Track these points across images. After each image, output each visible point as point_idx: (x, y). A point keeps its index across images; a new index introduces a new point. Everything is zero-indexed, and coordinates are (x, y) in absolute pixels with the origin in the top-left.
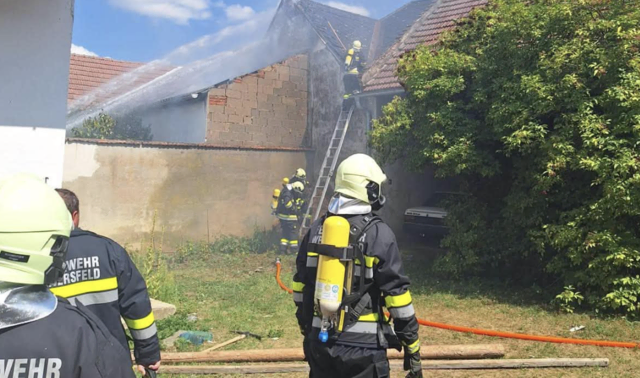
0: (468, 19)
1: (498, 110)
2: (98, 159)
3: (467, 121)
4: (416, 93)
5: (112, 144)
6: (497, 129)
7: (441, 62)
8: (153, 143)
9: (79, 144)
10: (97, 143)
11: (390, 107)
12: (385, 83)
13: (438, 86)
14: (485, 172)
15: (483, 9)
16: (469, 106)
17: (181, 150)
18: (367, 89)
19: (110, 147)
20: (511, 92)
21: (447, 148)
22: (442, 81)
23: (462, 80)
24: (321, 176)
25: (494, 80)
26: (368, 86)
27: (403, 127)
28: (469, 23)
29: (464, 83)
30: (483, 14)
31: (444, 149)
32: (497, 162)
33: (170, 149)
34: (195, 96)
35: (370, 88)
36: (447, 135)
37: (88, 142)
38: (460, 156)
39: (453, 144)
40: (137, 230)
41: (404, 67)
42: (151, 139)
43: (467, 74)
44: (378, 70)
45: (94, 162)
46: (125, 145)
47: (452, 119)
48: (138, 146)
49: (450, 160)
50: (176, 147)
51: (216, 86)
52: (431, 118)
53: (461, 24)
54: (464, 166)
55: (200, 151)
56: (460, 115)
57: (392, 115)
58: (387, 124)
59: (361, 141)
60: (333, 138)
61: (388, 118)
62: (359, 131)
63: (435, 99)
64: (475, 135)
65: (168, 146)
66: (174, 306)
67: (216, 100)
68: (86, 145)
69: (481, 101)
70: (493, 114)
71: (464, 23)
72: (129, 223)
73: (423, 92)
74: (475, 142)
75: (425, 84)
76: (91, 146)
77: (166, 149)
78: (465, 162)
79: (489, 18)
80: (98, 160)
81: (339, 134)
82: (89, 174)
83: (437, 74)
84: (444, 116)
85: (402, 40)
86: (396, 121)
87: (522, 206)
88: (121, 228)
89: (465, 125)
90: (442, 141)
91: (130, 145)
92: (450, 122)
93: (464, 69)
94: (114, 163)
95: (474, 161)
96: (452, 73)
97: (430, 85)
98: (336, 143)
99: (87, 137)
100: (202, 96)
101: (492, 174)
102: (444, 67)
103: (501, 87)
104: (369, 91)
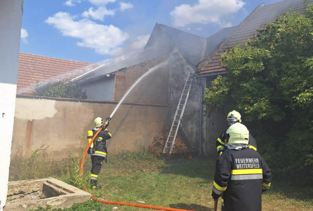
0: (266, 28)
1: (285, 81)
2: (56, 107)
3: (265, 88)
4: (234, 72)
5: (64, 100)
6: (286, 93)
7: (249, 53)
8: (86, 100)
9: (46, 100)
10: (56, 100)
11: (216, 82)
12: (211, 70)
13: (248, 68)
14: (277, 118)
15: (275, 23)
16: (267, 79)
17: (101, 104)
18: (201, 73)
19: (63, 102)
20: (294, 70)
21: (253, 104)
22: (250, 65)
23: (262, 64)
24: (174, 120)
25: (283, 64)
26: (202, 71)
27: (223, 92)
28: (266, 31)
29: (263, 66)
30: (275, 25)
31: (252, 105)
32: (284, 113)
33: (95, 104)
34: (108, 76)
35: (203, 72)
36: (253, 96)
37: (51, 99)
38: (261, 109)
39: (256, 102)
40: (77, 146)
41: (226, 58)
42: (86, 98)
43: (266, 61)
44: (207, 63)
45: (54, 109)
46: (71, 101)
47: (256, 87)
48: (78, 101)
49: (255, 111)
50: (98, 102)
51: (120, 70)
52: (243, 86)
53: (261, 31)
54: (264, 115)
55: (111, 105)
56: (261, 85)
57: (217, 86)
58: (214, 91)
59: (197, 101)
60: (181, 99)
61: (215, 87)
62: (196, 96)
63: (246, 75)
64: (271, 96)
65: (94, 102)
66: (90, 194)
67: (120, 78)
68: (50, 100)
69: (275, 76)
70: (283, 84)
71: (263, 31)
72: (73, 142)
73: (238, 72)
74: (270, 100)
75: (240, 67)
76: (53, 101)
77: (92, 104)
78: (264, 112)
79: (279, 27)
80: (56, 109)
81: (184, 97)
82: (51, 116)
83: (246, 60)
84: (251, 85)
85: (221, 47)
86: (219, 89)
87: (300, 139)
88: (68, 145)
89: (264, 90)
90: (250, 100)
91: (74, 101)
92: (255, 89)
93: (263, 58)
94: (65, 110)
95: (270, 112)
96: (256, 60)
97: (243, 67)
98: (183, 102)
99: (51, 96)
100: (112, 76)
101: (280, 119)
102: (251, 57)
103: (288, 67)
104: (202, 74)
